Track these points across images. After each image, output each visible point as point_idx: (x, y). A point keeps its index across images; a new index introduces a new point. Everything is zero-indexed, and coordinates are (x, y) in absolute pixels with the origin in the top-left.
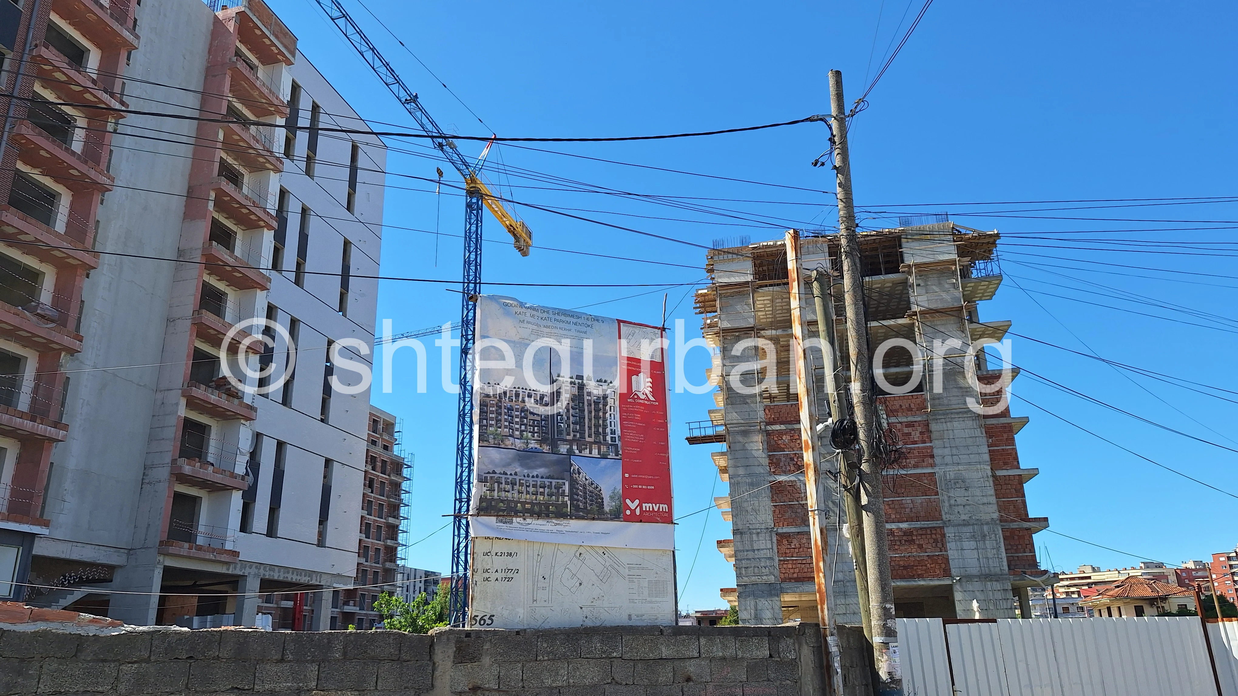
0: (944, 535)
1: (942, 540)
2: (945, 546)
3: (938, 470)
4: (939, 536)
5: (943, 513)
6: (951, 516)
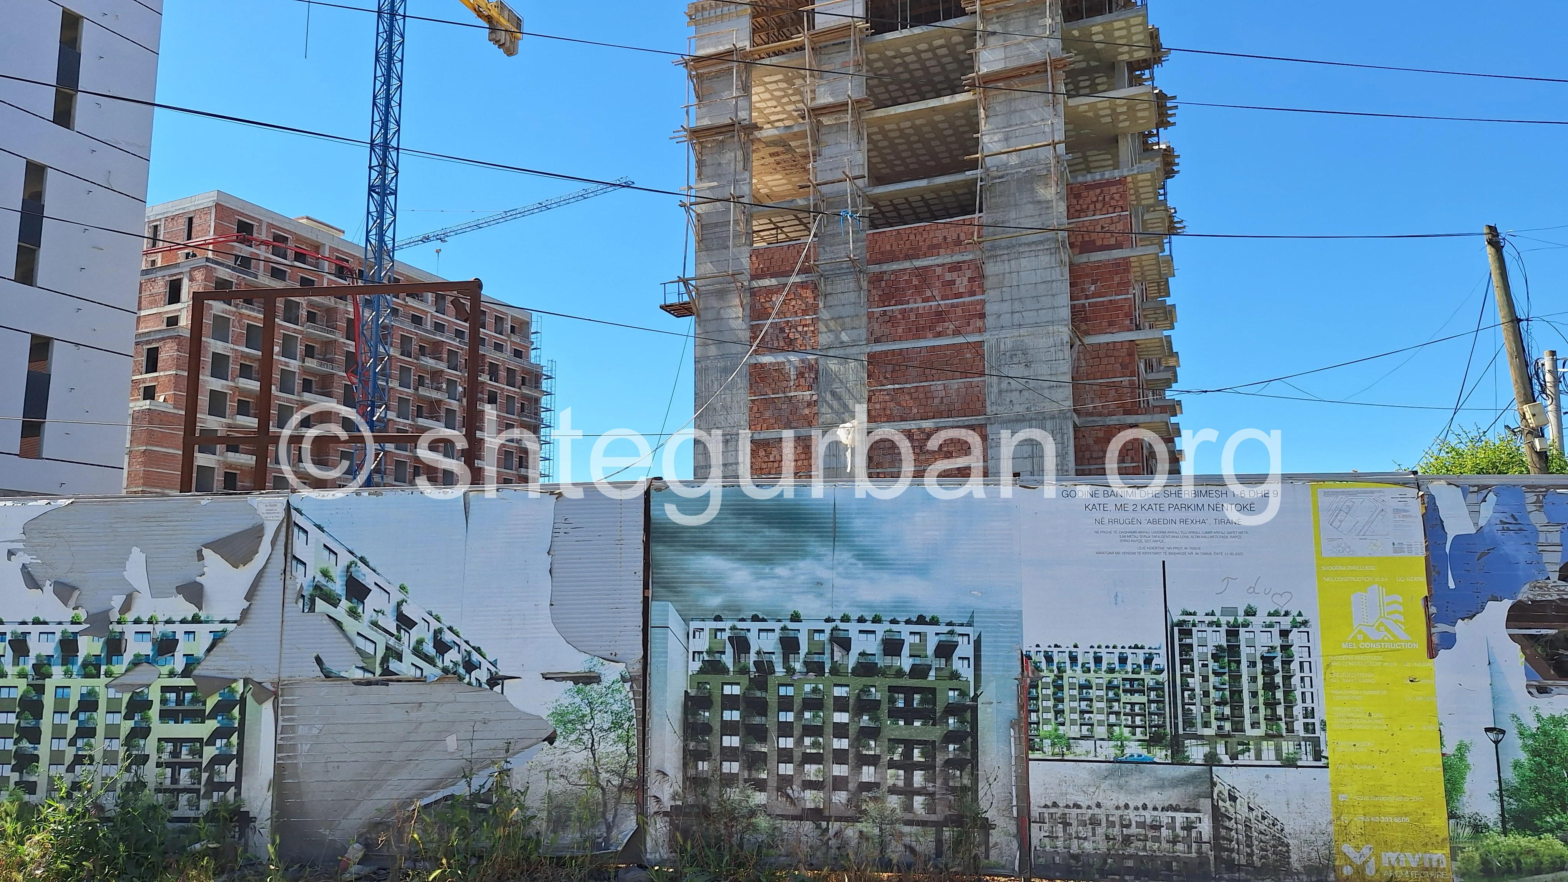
3: (988, 337)
5: (988, 402)
6: (1000, 408)
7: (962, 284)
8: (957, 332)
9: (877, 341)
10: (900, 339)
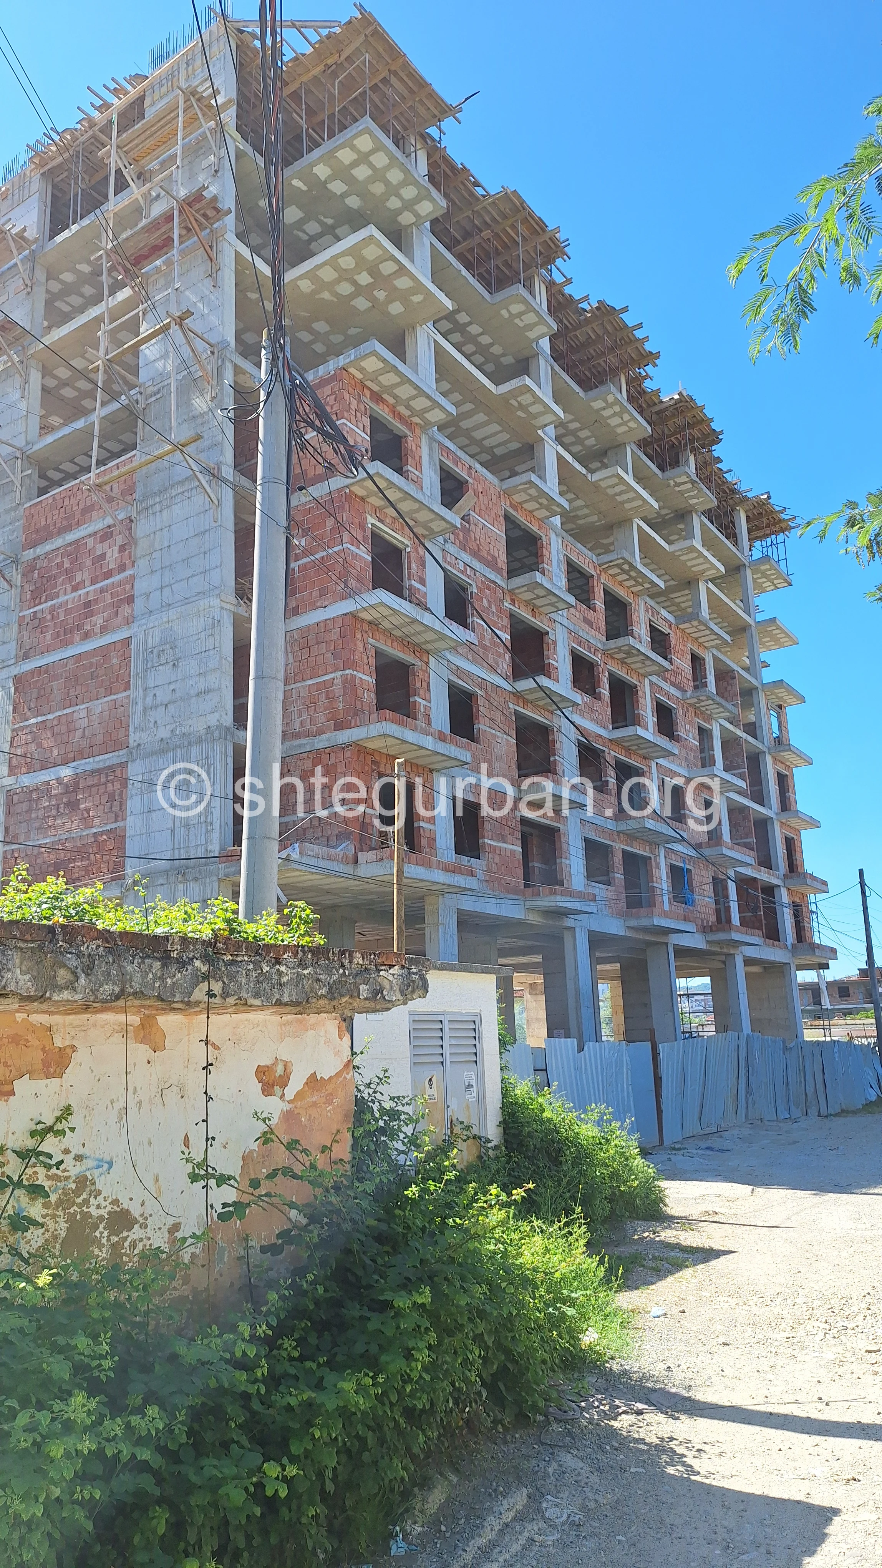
0: (125, 782)
1: (121, 795)
2: (123, 808)
3: (136, 629)
4: (117, 785)
5: (131, 729)
6: (144, 735)
7: (113, 556)
8: (104, 630)
9: (26, 657)
10: (49, 649)
